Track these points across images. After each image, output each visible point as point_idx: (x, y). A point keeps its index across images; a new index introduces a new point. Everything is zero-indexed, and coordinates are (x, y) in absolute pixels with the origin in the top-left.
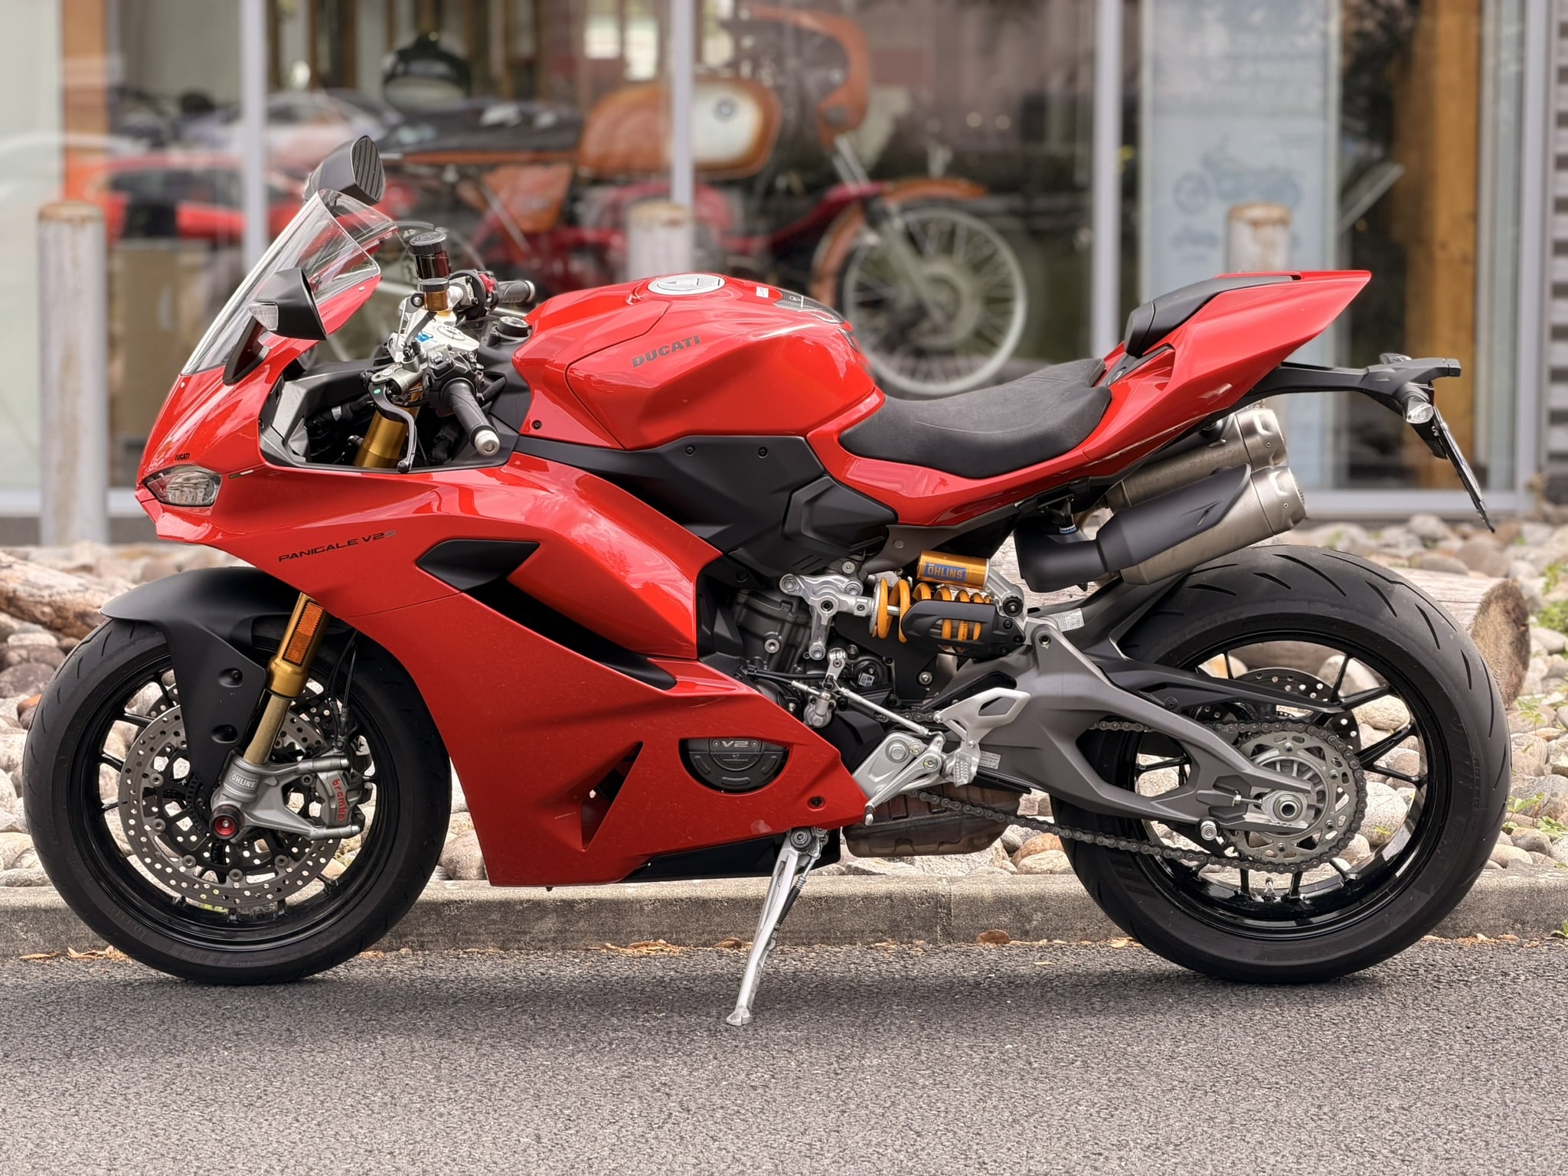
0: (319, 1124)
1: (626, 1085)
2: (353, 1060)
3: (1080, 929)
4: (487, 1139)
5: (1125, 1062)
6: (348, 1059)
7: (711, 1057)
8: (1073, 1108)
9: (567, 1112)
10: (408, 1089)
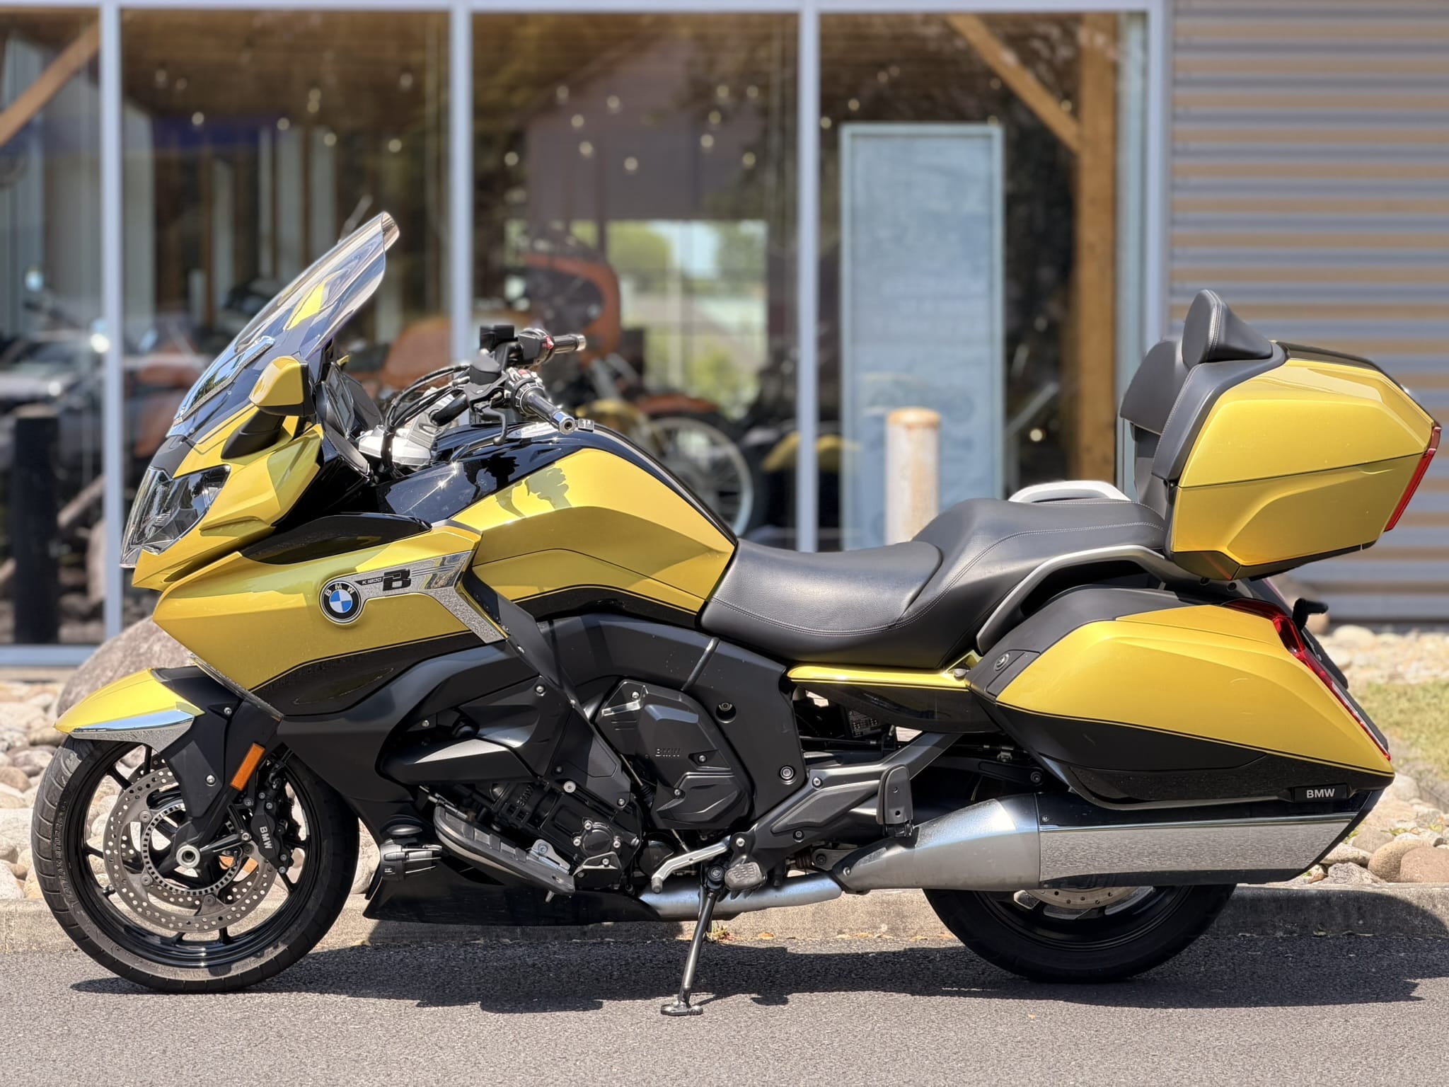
0: (9, 1045)
1: (243, 1024)
2: (50, 1010)
3: (626, 931)
4: (127, 1053)
5: (614, 1008)
6: (45, 1009)
7: (314, 1007)
8: (561, 1033)
9: (193, 1038)
10: (83, 1026)
